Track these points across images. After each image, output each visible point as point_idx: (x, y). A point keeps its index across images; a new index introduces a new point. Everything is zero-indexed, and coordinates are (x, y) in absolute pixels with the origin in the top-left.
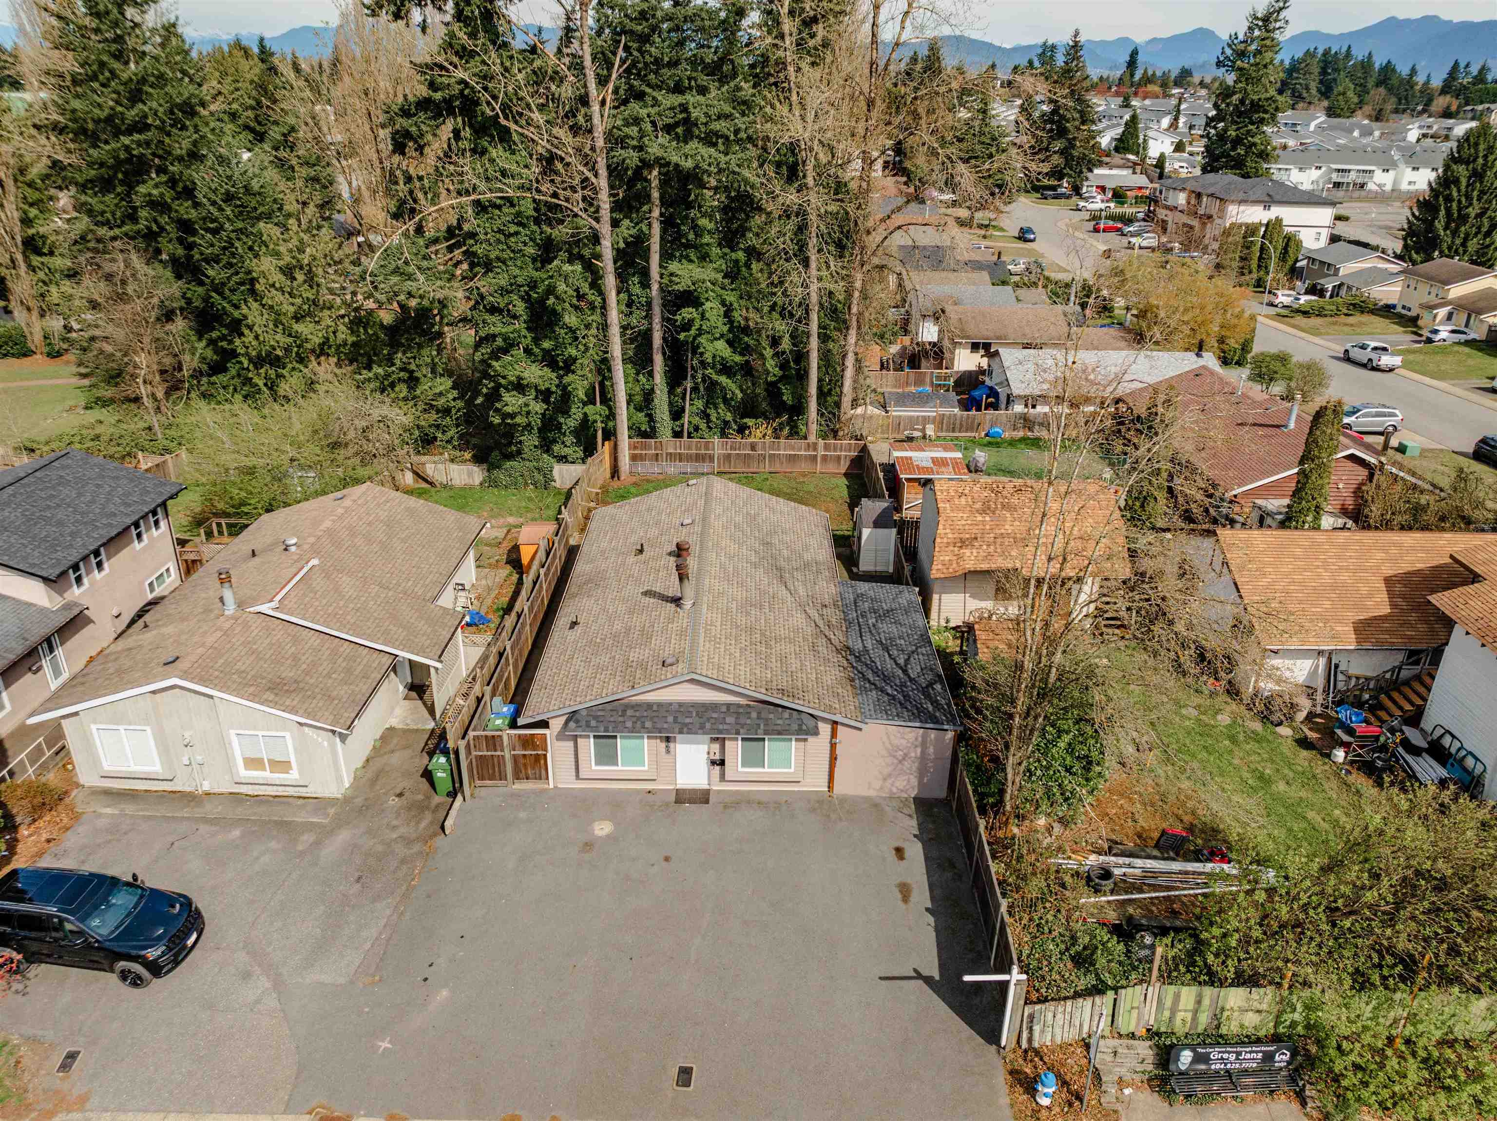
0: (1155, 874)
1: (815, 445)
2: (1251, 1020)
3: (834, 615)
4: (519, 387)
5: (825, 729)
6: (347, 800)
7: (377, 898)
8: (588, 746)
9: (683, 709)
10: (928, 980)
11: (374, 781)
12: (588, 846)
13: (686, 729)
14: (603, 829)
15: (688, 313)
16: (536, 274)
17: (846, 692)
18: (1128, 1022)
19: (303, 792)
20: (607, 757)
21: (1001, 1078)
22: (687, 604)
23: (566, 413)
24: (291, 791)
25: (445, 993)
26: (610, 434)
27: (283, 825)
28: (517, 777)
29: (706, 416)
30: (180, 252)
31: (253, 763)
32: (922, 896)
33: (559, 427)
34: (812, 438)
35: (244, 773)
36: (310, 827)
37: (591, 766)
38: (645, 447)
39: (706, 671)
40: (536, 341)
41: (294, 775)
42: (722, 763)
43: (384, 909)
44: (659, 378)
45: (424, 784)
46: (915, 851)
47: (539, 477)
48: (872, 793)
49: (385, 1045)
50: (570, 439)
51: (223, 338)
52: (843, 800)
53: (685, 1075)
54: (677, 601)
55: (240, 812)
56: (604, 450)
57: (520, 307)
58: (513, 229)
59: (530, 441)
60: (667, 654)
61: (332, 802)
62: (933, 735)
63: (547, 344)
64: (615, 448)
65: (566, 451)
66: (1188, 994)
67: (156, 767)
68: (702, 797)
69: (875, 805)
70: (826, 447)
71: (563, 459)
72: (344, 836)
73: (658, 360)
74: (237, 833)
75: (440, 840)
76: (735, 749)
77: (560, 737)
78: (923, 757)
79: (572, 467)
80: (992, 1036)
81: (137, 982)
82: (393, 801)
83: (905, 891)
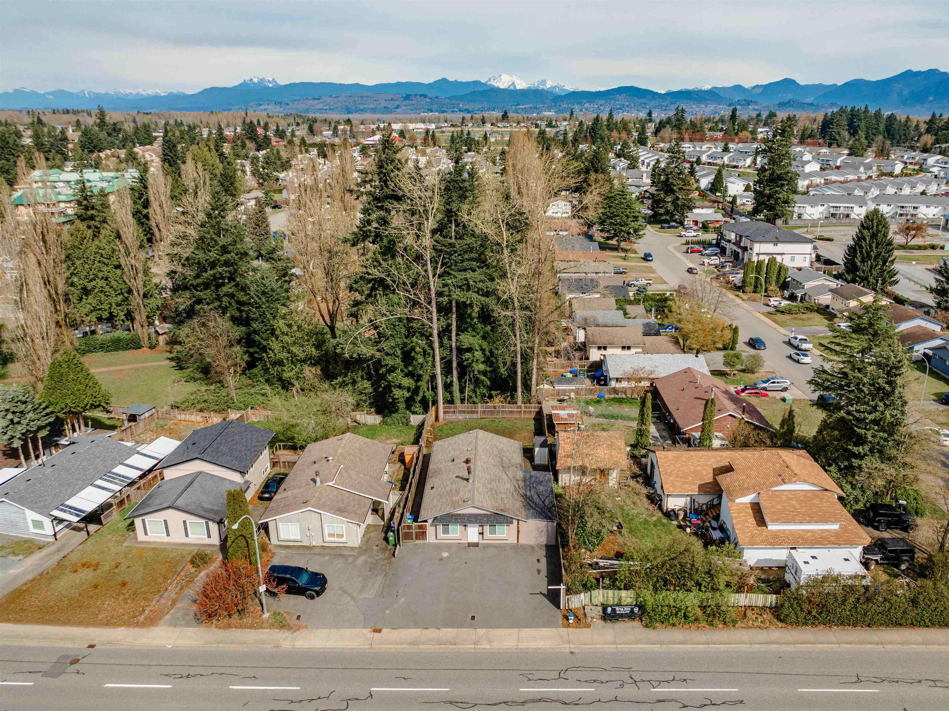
0: (613, 565)
1: (520, 407)
2: (629, 600)
3: (521, 484)
4: (400, 387)
5: (515, 522)
6: (360, 548)
7: (377, 576)
8: (440, 528)
9: (470, 515)
10: (544, 595)
11: (367, 542)
12: (441, 559)
13: (471, 522)
14: (445, 554)
15: (468, 355)
16: (406, 340)
17: (522, 510)
18: (595, 601)
19: (345, 545)
20: (446, 532)
21: (560, 617)
22: (471, 481)
23: (418, 395)
24: (342, 545)
25: (403, 599)
26: (435, 402)
27: (342, 555)
28: (416, 539)
29: (475, 392)
30: (238, 314)
31: (331, 535)
32: (544, 572)
33: (414, 400)
34: (519, 403)
35: (327, 539)
36: (352, 556)
37: (441, 535)
38: (449, 408)
39: (477, 504)
40: (406, 366)
41: (344, 539)
42: (482, 533)
43: (380, 579)
44: (455, 379)
45: (385, 543)
46: (544, 560)
47: (404, 420)
48: (532, 543)
49: (388, 612)
50: (418, 405)
51: (256, 352)
52: (522, 545)
53: (473, 618)
54: (467, 480)
55: (327, 551)
56: (432, 410)
57: (399, 352)
58: (397, 323)
59: (402, 406)
60: (465, 498)
61: (356, 548)
62: (550, 524)
63: (410, 368)
64: (437, 408)
65: (417, 409)
66: (610, 592)
67: (298, 538)
68: (476, 545)
69: (532, 547)
70: (526, 407)
71: (414, 413)
72: (362, 559)
73: (455, 372)
74: (327, 558)
75: (393, 559)
76: (487, 528)
77: (431, 525)
78: (547, 530)
79: (418, 416)
80: (558, 607)
81: (312, 598)
82: (375, 548)
83: (539, 571)
